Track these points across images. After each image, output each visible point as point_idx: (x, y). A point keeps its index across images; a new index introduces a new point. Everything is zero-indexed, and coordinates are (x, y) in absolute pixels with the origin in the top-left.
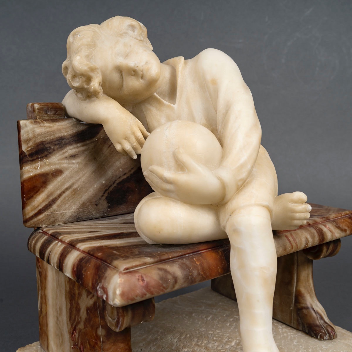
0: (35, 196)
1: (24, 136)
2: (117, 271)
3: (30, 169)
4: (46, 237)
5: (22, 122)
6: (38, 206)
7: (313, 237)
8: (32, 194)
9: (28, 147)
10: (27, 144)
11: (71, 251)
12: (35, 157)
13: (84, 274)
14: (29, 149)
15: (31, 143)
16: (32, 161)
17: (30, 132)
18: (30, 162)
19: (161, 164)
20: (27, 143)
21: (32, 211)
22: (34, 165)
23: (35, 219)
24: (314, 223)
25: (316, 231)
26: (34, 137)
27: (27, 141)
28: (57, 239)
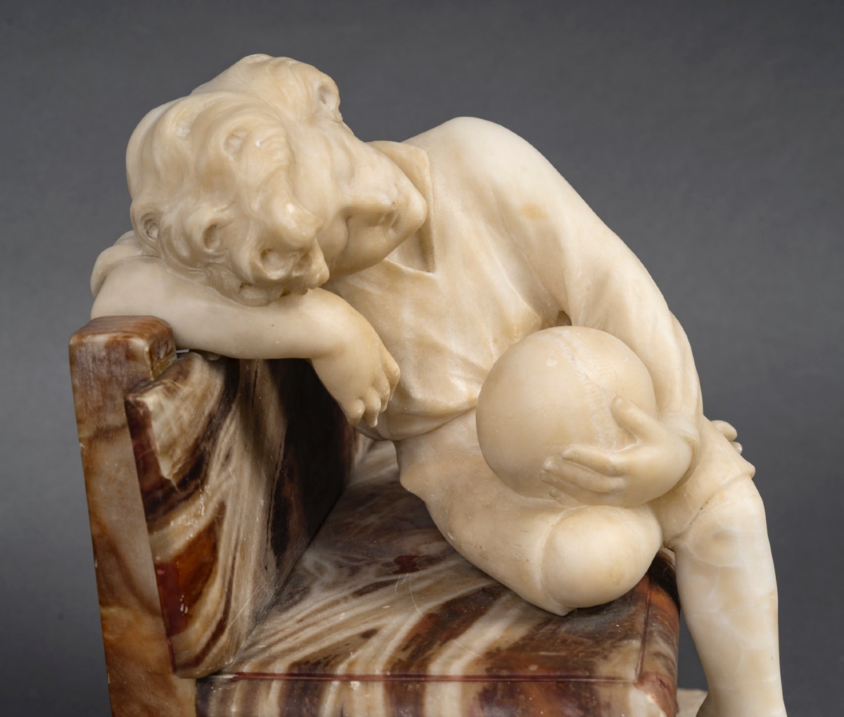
0: (205, 590)
1: (163, 435)
3: (187, 520)
4: (276, 686)
5: (151, 399)
6: (215, 614)
8: (200, 585)
9: (174, 466)
10: (171, 457)
11: (423, 688)
12: (192, 486)
14: (175, 471)
15: (179, 453)
16: (187, 498)
17: (173, 423)
18: (183, 504)
20: (171, 452)
21: (205, 630)
22: (193, 509)
23: (215, 650)
26: (183, 432)
27: (169, 448)
28: (334, 677)
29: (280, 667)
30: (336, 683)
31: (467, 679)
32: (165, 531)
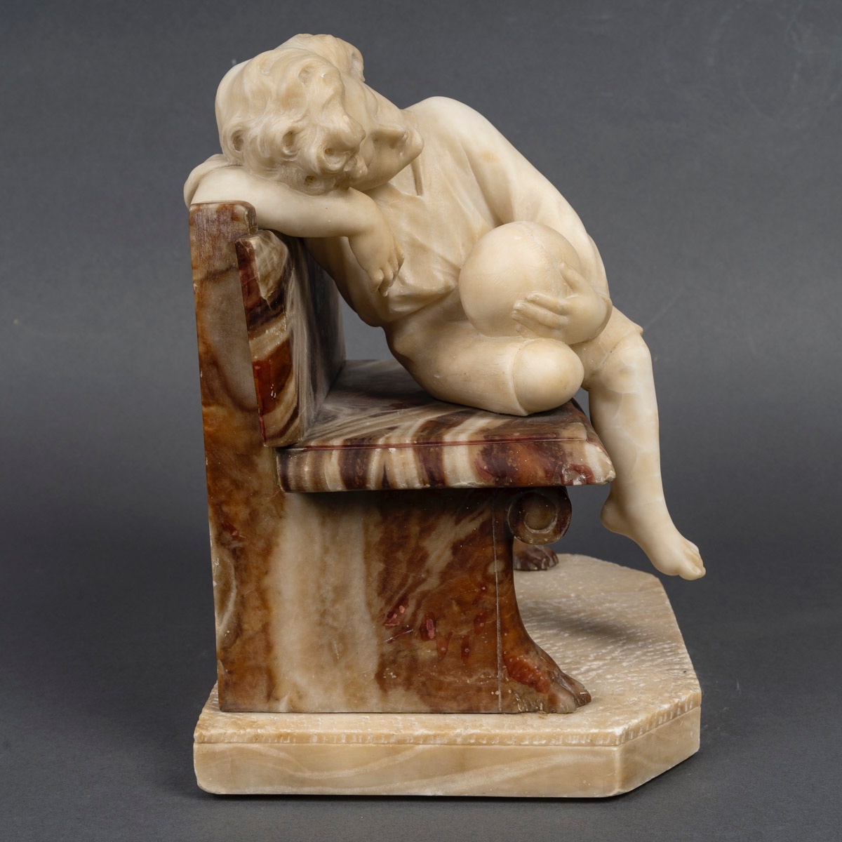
0: (286, 384)
1: (262, 268)
3: (276, 332)
4: (335, 455)
5: (253, 242)
8: (283, 379)
9: (268, 291)
10: (267, 284)
11: (441, 450)
12: (279, 309)
13: (515, 466)
14: (269, 295)
15: (271, 282)
16: (276, 316)
17: (268, 261)
18: (274, 319)
20: (266, 281)
22: (279, 325)
23: (292, 428)
26: (274, 269)
27: (266, 278)
28: (376, 446)
29: (337, 442)
30: (378, 449)
31: (472, 443)
32: (261, 337)
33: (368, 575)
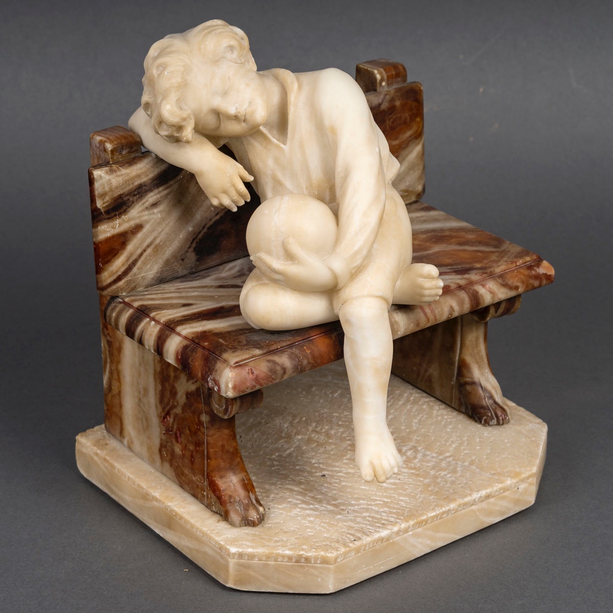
0: (113, 260)
1: (100, 189)
2: (228, 365)
3: (107, 228)
4: (131, 311)
5: (97, 173)
6: (117, 271)
7: (461, 303)
8: (110, 257)
9: (104, 203)
10: (103, 199)
11: (170, 335)
12: (113, 215)
13: (191, 363)
14: (105, 205)
15: (107, 198)
16: (109, 219)
17: (106, 185)
18: (106, 221)
19: (269, 253)
20: (103, 197)
21: (110, 277)
22: (111, 224)
23: (114, 287)
24: (468, 284)
25: (469, 295)
26: (111, 190)
27: (103, 195)
28: (148, 316)
29: (136, 304)
30: (148, 319)
31: (185, 338)
32: (96, 230)
33: (156, 389)
